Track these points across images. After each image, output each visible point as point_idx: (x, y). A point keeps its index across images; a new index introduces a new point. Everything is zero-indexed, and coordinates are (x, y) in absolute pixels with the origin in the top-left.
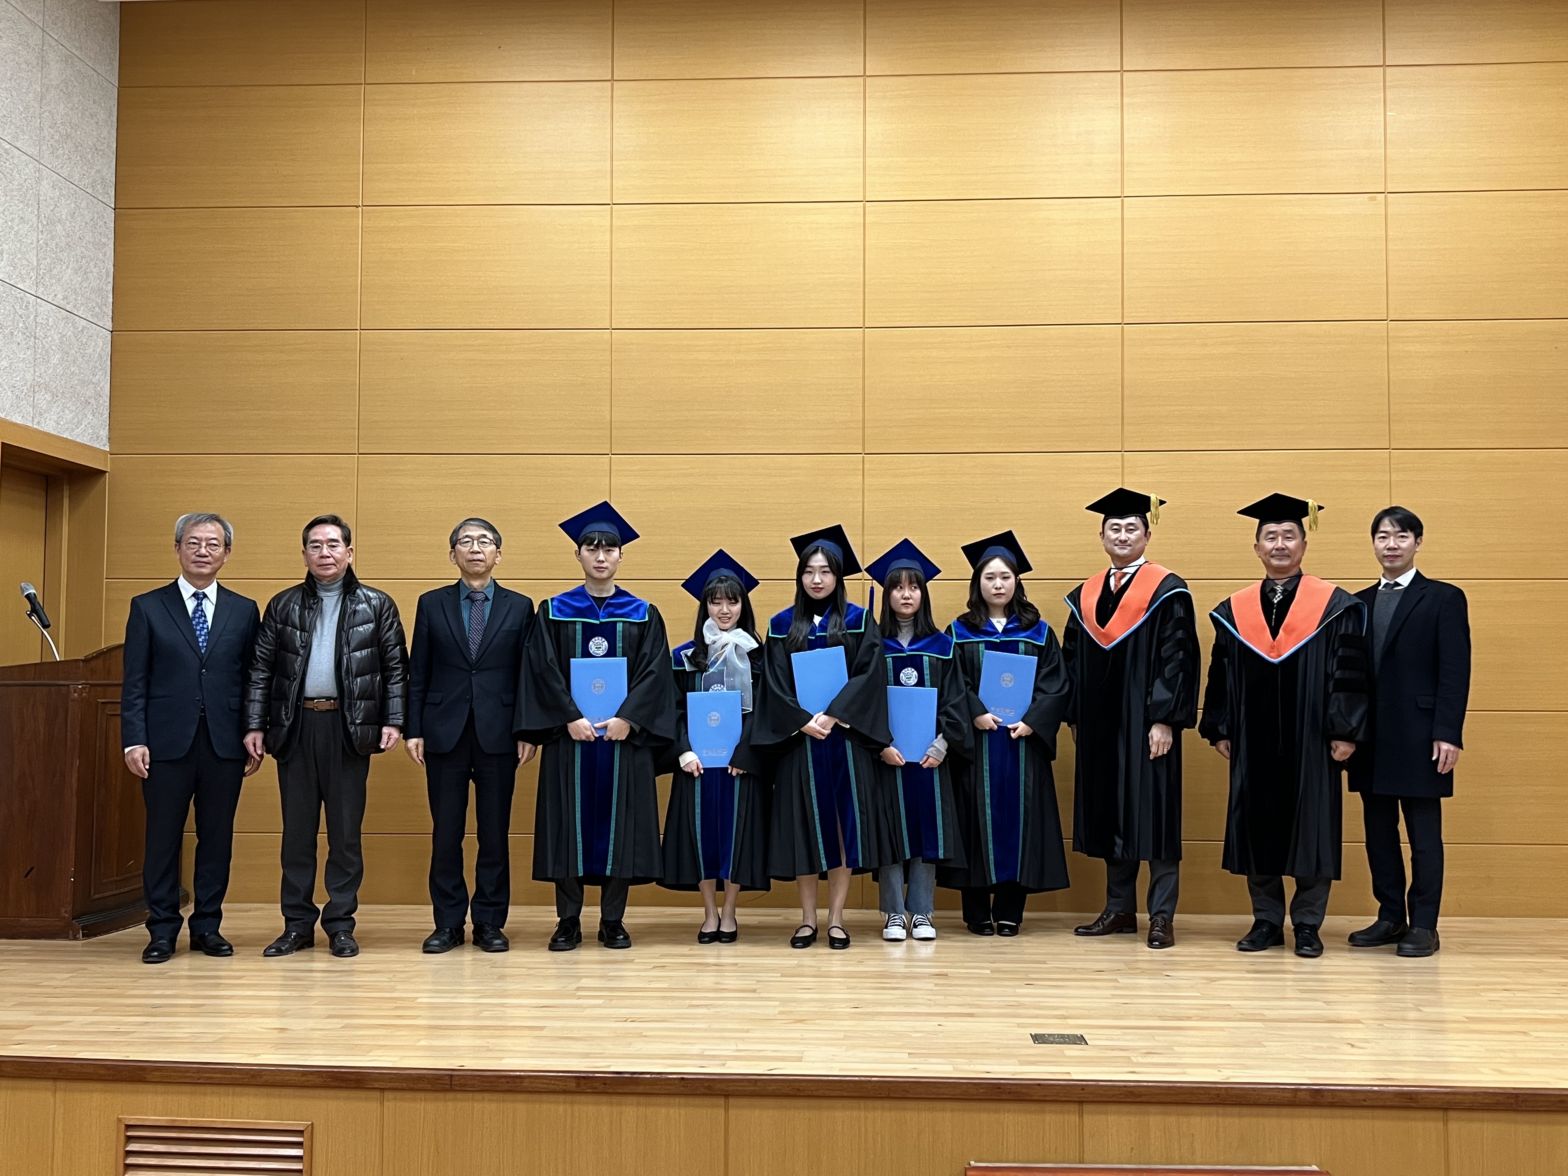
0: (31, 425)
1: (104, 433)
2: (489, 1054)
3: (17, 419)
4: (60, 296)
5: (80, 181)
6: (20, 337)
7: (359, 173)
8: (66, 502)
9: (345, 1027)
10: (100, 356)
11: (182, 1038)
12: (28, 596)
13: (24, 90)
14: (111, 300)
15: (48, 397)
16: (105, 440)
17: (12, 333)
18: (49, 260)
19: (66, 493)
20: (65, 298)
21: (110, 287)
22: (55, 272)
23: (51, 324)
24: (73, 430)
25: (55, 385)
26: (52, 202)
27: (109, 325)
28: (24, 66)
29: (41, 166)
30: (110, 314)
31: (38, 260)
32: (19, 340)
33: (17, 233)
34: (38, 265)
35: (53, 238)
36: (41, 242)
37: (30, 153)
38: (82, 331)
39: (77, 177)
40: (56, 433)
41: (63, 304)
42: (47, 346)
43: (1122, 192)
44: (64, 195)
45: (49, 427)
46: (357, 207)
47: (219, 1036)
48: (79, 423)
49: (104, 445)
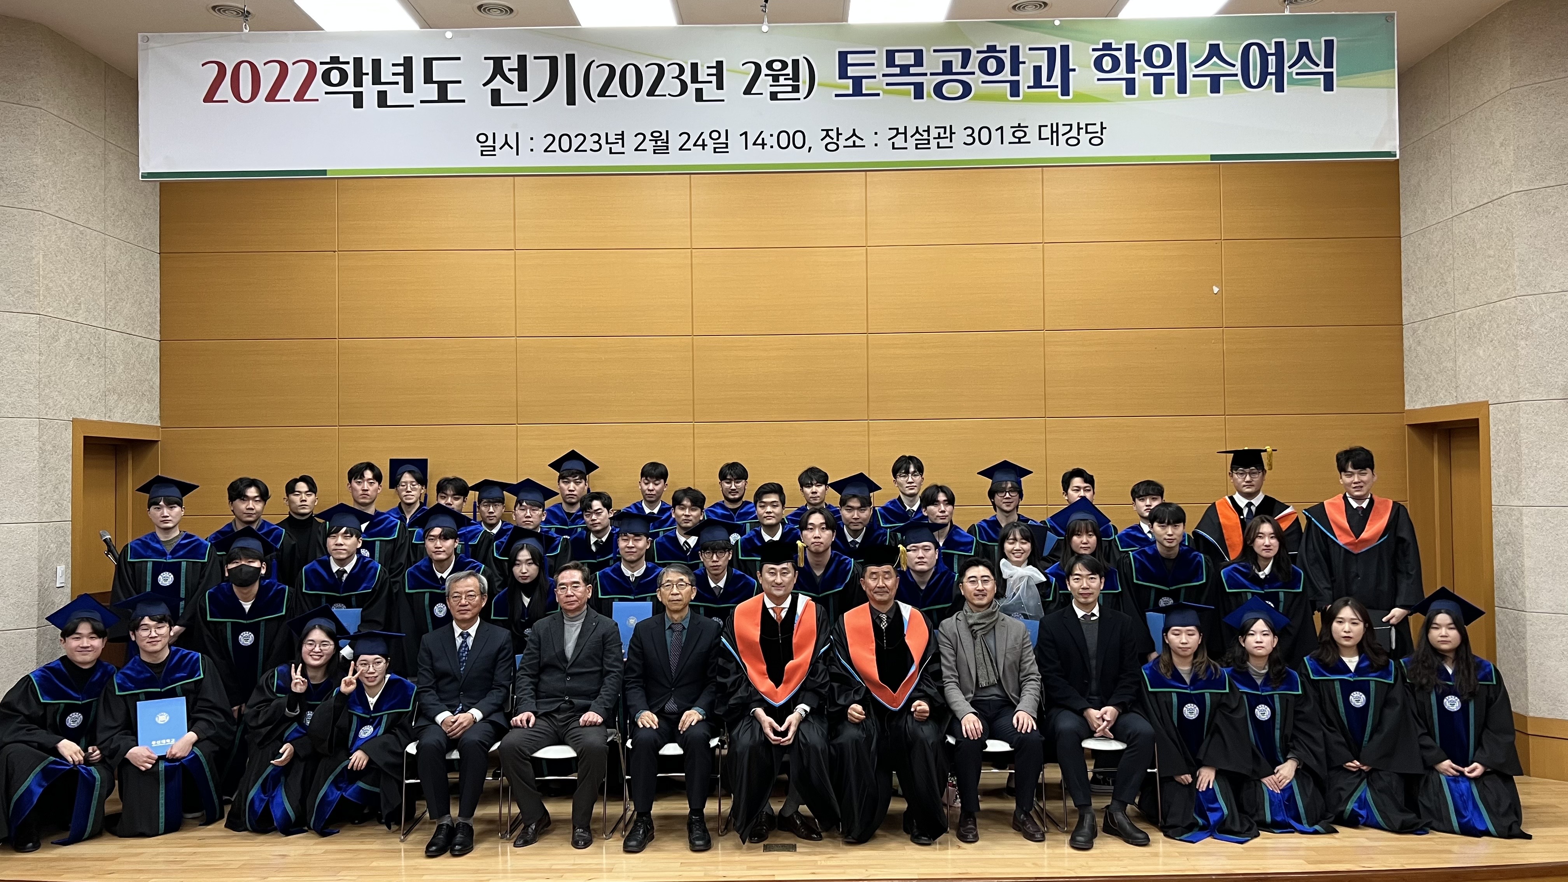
0: (103, 419)
1: (156, 413)
2: (415, 872)
3: (95, 418)
4: (122, 324)
5: (134, 240)
6: (94, 360)
7: (335, 228)
8: (130, 462)
9: (326, 852)
10: (152, 360)
11: (217, 865)
12: (105, 541)
13: (92, 186)
14: (159, 319)
15: (116, 397)
16: (158, 419)
17: (89, 358)
18: (114, 301)
19: (130, 457)
20: (126, 325)
21: (158, 310)
22: (118, 308)
23: (116, 345)
24: (134, 416)
25: (120, 388)
26: (114, 259)
27: (158, 337)
28: (92, 169)
29: (106, 236)
30: (158, 329)
31: (105, 303)
32: (93, 362)
33: (90, 288)
34: (106, 307)
35: (116, 285)
36: (108, 290)
37: (98, 229)
38: (139, 345)
39: (132, 237)
40: (121, 422)
41: (124, 329)
42: (114, 362)
43: (867, 243)
44: (123, 253)
45: (117, 418)
46: (334, 252)
47: (243, 863)
48: (138, 411)
49: (157, 422)
